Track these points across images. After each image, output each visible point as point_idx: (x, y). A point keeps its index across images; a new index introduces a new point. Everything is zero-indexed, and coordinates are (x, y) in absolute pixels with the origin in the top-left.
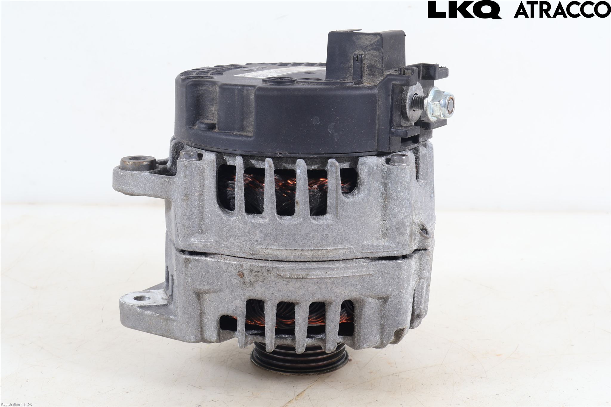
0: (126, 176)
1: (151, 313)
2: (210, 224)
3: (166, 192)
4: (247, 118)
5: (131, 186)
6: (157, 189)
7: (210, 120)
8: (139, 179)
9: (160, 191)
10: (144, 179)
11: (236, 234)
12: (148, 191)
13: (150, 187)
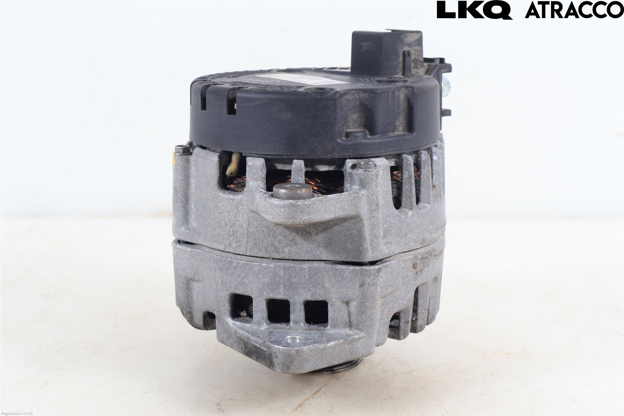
0: (315, 203)
1: (334, 343)
2: (389, 227)
3: (356, 208)
4: (398, 118)
5: (320, 213)
6: (347, 207)
7: (351, 128)
8: (328, 203)
9: (350, 209)
10: (334, 202)
11: (412, 229)
12: (338, 212)
13: (340, 208)
